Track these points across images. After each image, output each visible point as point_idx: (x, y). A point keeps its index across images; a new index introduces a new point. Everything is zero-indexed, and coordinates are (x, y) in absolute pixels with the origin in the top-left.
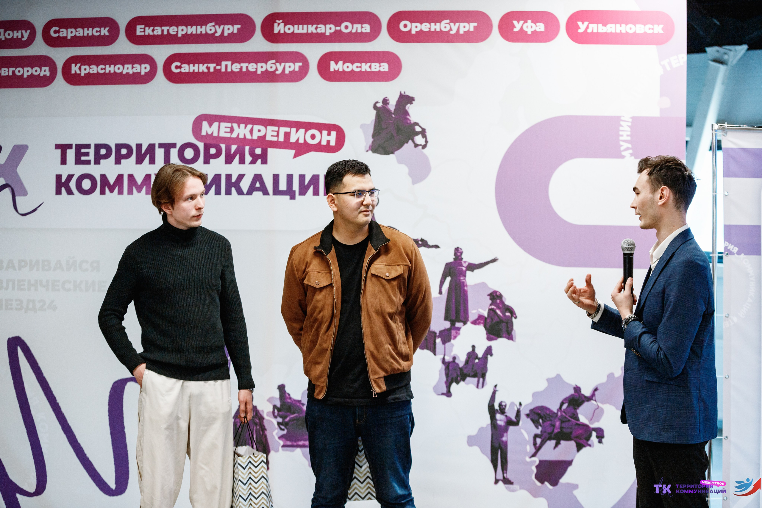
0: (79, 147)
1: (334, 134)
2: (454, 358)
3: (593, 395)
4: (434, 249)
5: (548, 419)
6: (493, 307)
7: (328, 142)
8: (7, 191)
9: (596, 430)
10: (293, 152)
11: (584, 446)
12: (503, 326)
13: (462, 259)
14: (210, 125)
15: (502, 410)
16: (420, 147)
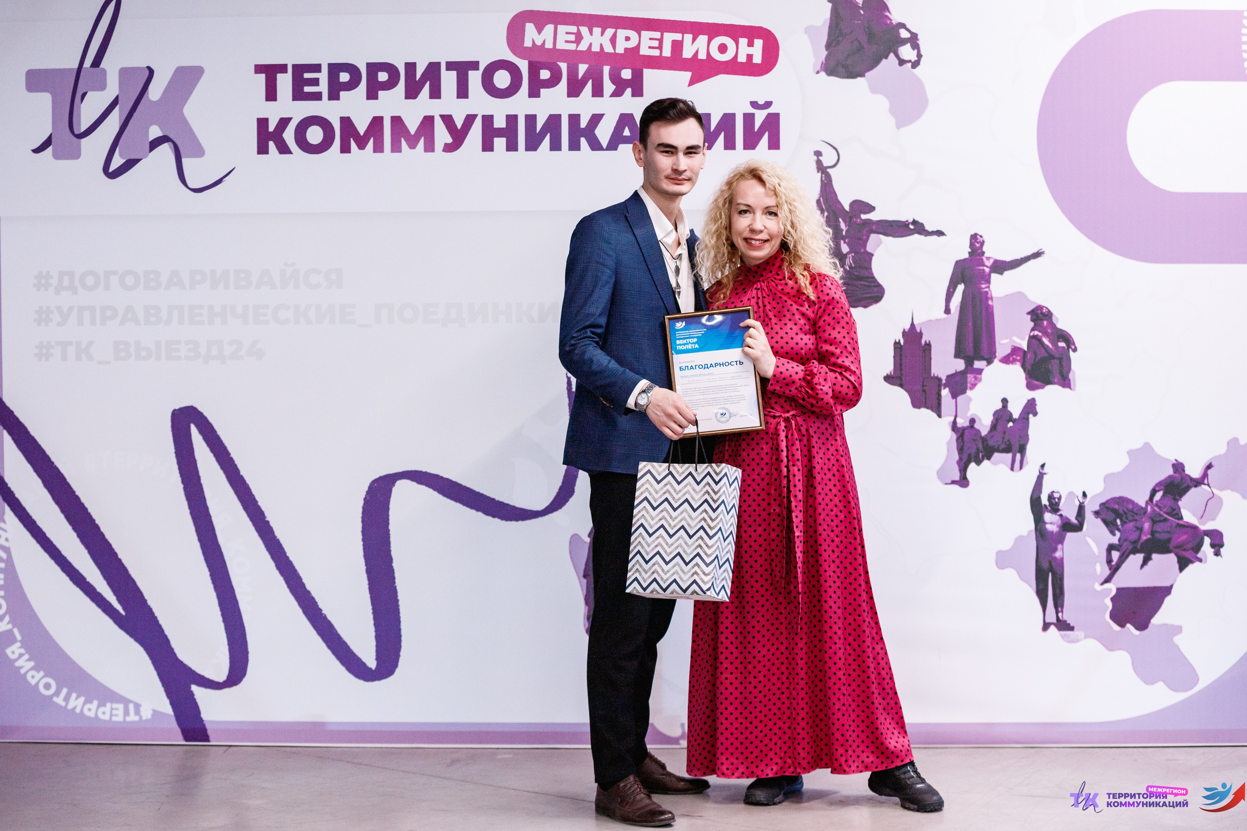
0: (299, 70)
1: (759, 43)
2: (973, 421)
3: (1205, 475)
4: (935, 238)
5: (1130, 518)
6: (1036, 333)
7: (750, 57)
8: (166, 149)
9: (1209, 533)
10: (689, 74)
11: (1192, 562)
12: (1054, 366)
13: (983, 253)
14: (540, 30)
15: (1054, 506)
16: (909, 65)
